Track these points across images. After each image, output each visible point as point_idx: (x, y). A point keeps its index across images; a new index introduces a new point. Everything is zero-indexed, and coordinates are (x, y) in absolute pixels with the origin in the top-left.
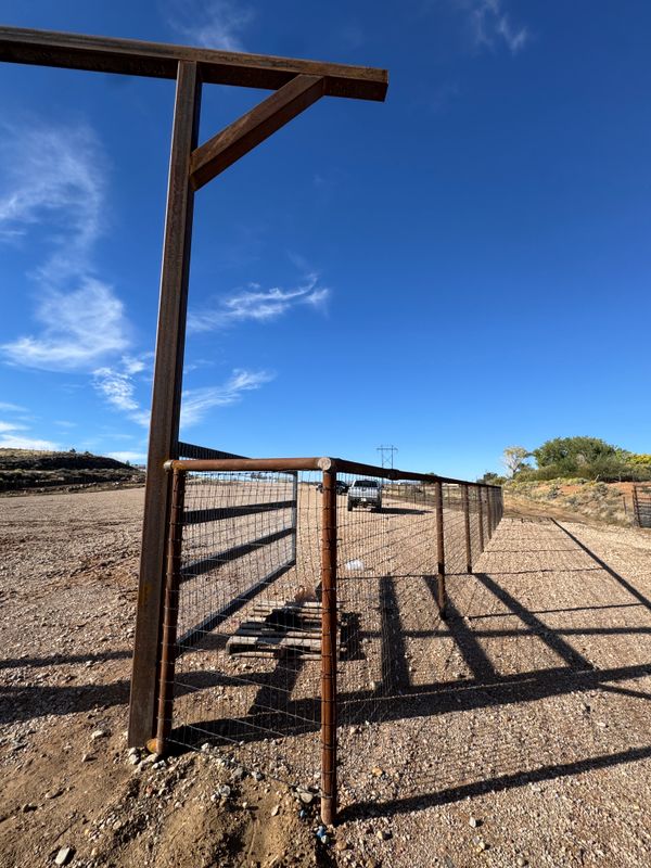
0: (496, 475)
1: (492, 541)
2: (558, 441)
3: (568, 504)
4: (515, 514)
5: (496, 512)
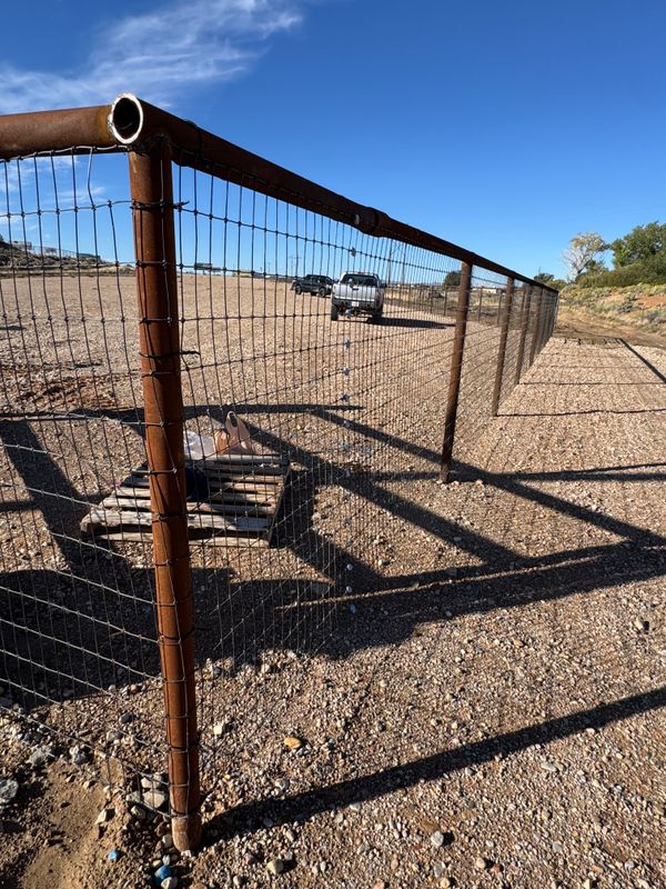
0: (552, 276)
1: (533, 369)
2: (653, 228)
3: (646, 321)
5: (544, 328)
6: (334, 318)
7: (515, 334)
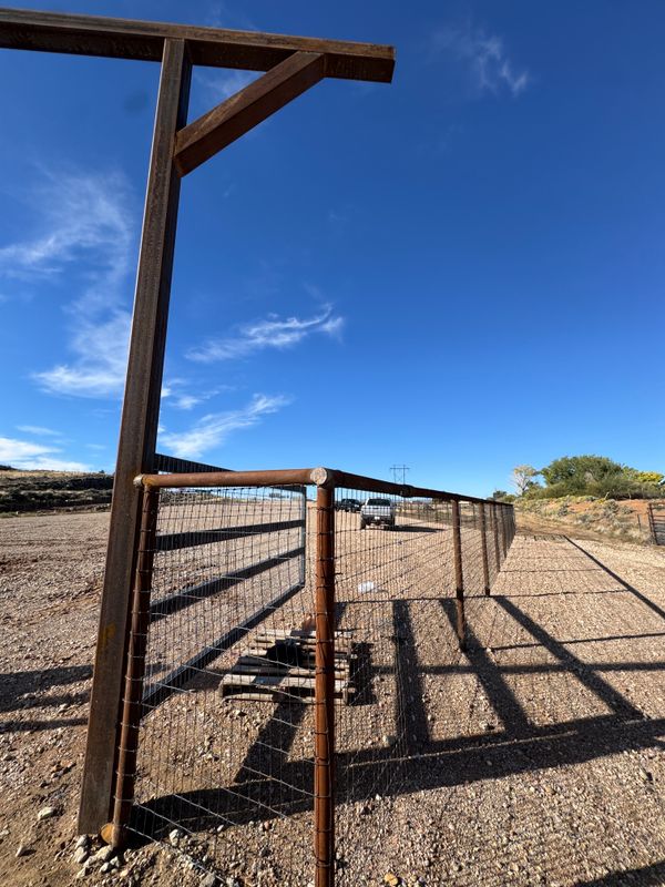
0: (505, 493)
1: (508, 559)
2: (565, 460)
3: (580, 521)
4: (528, 531)
5: (509, 531)
6: (363, 527)
7: (490, 534)
